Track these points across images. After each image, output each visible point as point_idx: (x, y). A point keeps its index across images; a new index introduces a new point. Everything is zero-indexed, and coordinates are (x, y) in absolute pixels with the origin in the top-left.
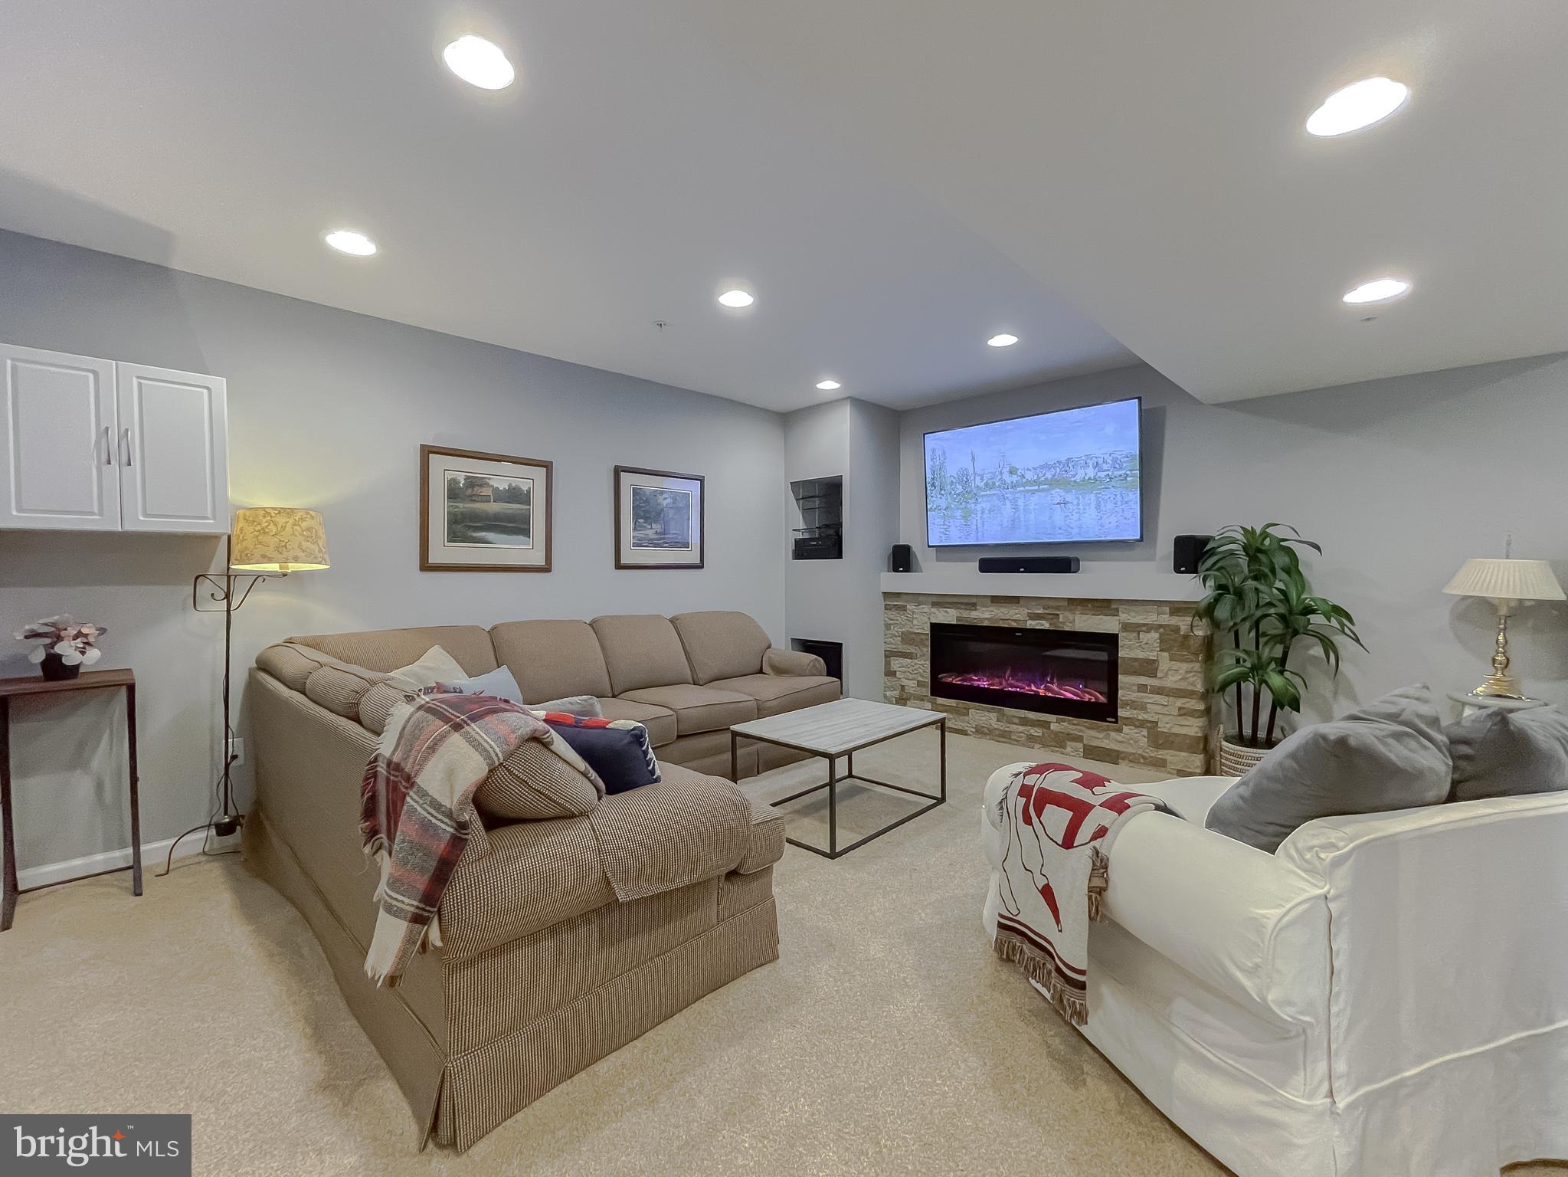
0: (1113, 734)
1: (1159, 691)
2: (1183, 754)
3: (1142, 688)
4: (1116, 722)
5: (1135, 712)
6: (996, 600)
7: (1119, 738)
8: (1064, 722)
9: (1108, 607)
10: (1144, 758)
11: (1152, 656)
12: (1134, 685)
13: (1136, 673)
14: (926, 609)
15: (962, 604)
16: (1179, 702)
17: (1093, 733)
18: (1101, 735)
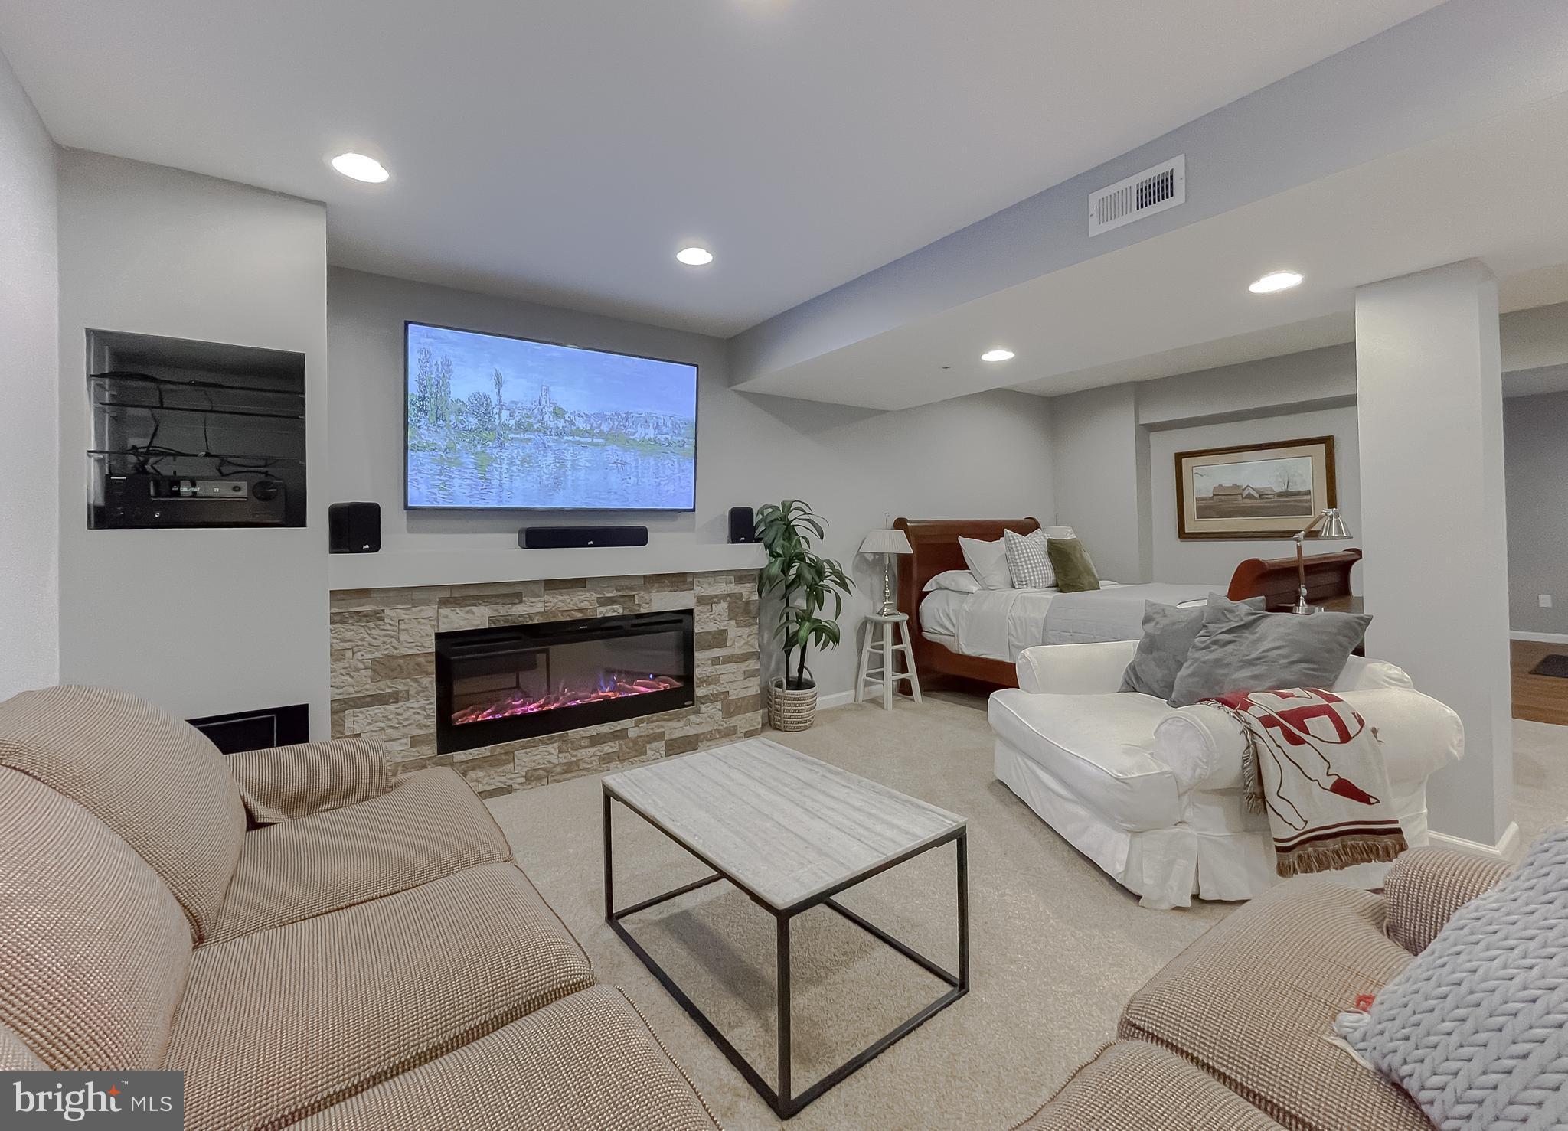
0: (692, 718)
1: (729, 660)
2: (749, 714)
3: (715, 661)
4: (693, 704)
5: (711, 687)
6: (552, 585)
7: (698, 720)
8: (643, 723)
9: (684, 582)
10: (719, 731)
11: (722, 626)
12: (709, 659)
13: (710, 647)
14: (429, 611)
15: (497, 596)
16: (743, 666)
17: (674, 724)
18: (681, 724)
